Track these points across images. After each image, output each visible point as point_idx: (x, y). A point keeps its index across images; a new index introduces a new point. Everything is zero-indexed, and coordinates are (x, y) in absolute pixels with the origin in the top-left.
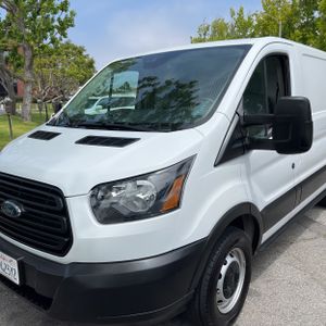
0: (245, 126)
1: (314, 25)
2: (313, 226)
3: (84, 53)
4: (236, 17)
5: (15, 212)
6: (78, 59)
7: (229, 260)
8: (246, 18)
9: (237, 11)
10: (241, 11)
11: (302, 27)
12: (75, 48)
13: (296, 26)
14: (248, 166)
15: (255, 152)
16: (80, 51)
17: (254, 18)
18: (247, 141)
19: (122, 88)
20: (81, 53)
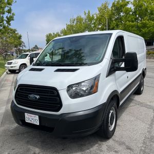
0: (114, 63)
1: (121, 19)
2: (133, 101)
3: (16, 32)
4: (87, 15)
5: (36, 98)
6: (13, 35)
7: (111, 111)
8: (91, 16)
9: (87, 12)
10: (89, 12)
11: (116, 20)
12: (12, 30)
13: (113, 19)
14: (115, 77)
15: (117, 72)
16: (14, 31)
17: (95, 16)
18: (115, 68)
19: (34, 48)
20: (14, 32)
